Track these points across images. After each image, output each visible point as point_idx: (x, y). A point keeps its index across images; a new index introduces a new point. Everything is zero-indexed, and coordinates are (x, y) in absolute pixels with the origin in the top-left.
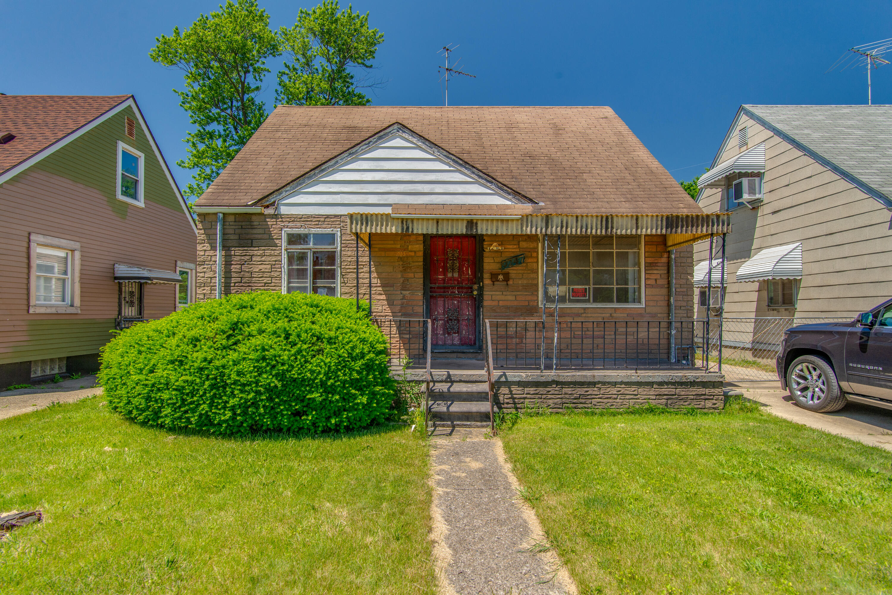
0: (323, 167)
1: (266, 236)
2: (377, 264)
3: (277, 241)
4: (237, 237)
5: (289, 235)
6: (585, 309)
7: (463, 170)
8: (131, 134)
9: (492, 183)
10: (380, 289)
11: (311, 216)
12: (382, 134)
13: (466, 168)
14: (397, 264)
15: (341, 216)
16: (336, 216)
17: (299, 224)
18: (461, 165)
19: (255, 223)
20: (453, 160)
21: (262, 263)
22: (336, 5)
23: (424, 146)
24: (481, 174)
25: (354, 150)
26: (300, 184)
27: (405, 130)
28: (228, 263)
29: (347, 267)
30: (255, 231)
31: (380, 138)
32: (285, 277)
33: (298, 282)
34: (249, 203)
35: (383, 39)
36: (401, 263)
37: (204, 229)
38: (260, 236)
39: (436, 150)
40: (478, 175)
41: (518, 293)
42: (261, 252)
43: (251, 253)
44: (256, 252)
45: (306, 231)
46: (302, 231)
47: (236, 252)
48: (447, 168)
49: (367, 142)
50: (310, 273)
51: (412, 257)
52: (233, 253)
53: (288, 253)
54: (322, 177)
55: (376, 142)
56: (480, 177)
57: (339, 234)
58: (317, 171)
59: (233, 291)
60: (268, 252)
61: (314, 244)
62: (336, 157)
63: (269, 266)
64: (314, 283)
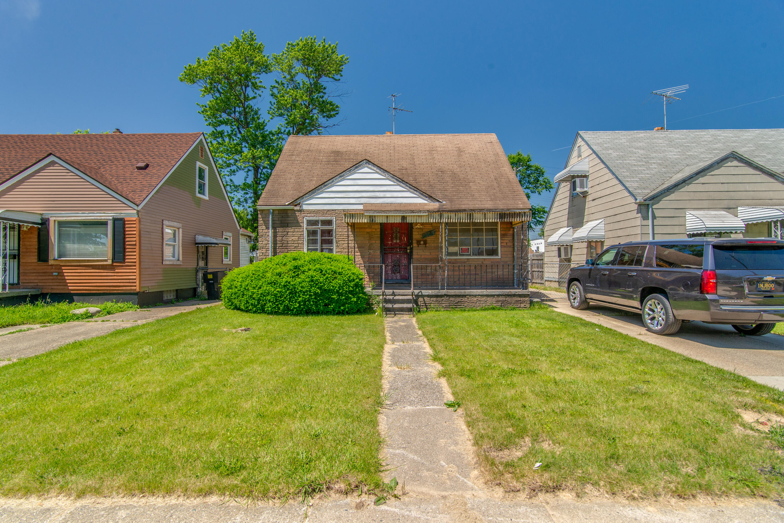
0: (326, 184)
1: (295, 221)
3: (301, 224)
4: (280, 222)
5: (307, 220)
6: (468, 259)
7: (402, 184)
8: (202, 156)
9: (417, 191)
10: (357, 249)
11: (319, 210)
12: (357, 165)
13: (403, 183)
14: (366, 236)
15: (336, 210)
16: (333, 210)
17: (313, 215)
18: (400, 182)
19: (289, 215)
20: (396, 179)
21: (293, 236)
22: (315, 40)
23: (380, 172)
24: (411, 187)
25: (342, 174)
26: (314, 193)
27: (370, 163)
28: (275, 236)
29: (339, 238)
30: (289, 219)
31: (357, 168)
32: (306, 243)
33: (313, 246)
34: (286, 204)
35: (348, 60)
36: (368, 235)
37: (262, 218)
38: (292, 222)
39: (386, 174)
40: (409, 187)
41: (432, 251)
42: (293, 230)
43: (288, 230)
44: (290, 230)
45: (317, 219)
46: (315, 218)
47: (279, 230)
48: (392, 183)
49: (349, 170)
50: (319, 241)
51: (374, 232)
52: (278, 230)
53: (308, 231)
54: (325, 189)
55: (354, 170)
57: (335, 220)
58: (322, 186)
59: (278, 251)
60: (296, 230)
61: (321, 226)
62: (332, 178)
63: (297, 238)
64: (321, 246)
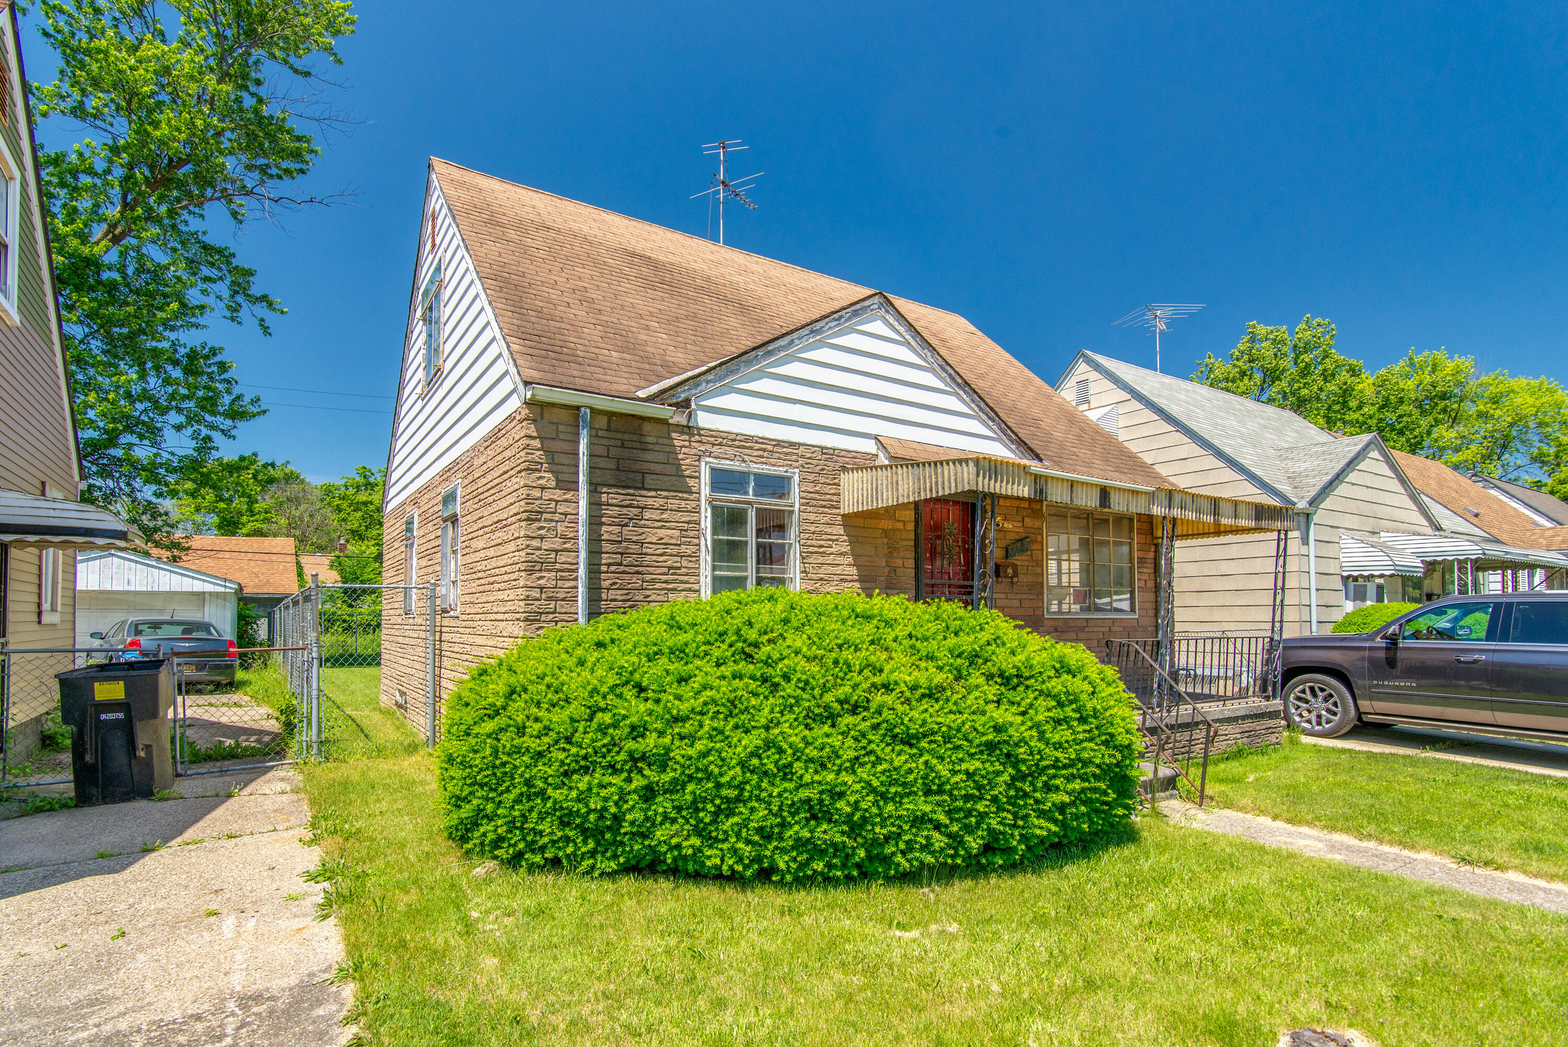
0: (771, 347)
1: (669, 469)
2: (854, 539)
3: (691, 482)
4: (612, 464)
5: (713, 470)
6: (1087, 620)
7: (961, 393)
9: (993, 421)
10: (857, 585)
11: (749, 438)
12: (858, 306)
13: (965, 392)
14: (880, 541)
15: (800, 444)
16: (792, 444)
17: (730, 451)
18: (958, 385)
19: (649, 439)
20: (950, 375)
21: (664, 524)
23: (913, 343)
24: (982, 405)
25: (818, 326)
26: (733, 372)
27: (890, 309)
28: (595, 522)
29: (809, 542)
30: (649, 456)
31: (856, 314)
32: (706, 558)
33: (729, 569)
34: (641, 394)
36: (886, 540)
37: (541, 438)
38: (658, 468)
39: (929, 354)
40: (978, 406)
41: (1024, 596)
42: (662, 501)
43: (643, 501)
44: (650, 501)
45: (742, 467)
46: (736, 466)
47: (609, 496)
48: (941, 386)
49: (836, 316)
50: (751, 552)
51: (899, 530)
52: (604, 498)
53: (714, 508)
54: (768, 366)
55: (849, 319)
56: (981, 409)
57: (796, 478)
58: (760, 353)
59: (605, 584)
60: (674, 503)
61: (755, 495)
62: (792, 332)
63: (677, 533)
64: (758, 571)
